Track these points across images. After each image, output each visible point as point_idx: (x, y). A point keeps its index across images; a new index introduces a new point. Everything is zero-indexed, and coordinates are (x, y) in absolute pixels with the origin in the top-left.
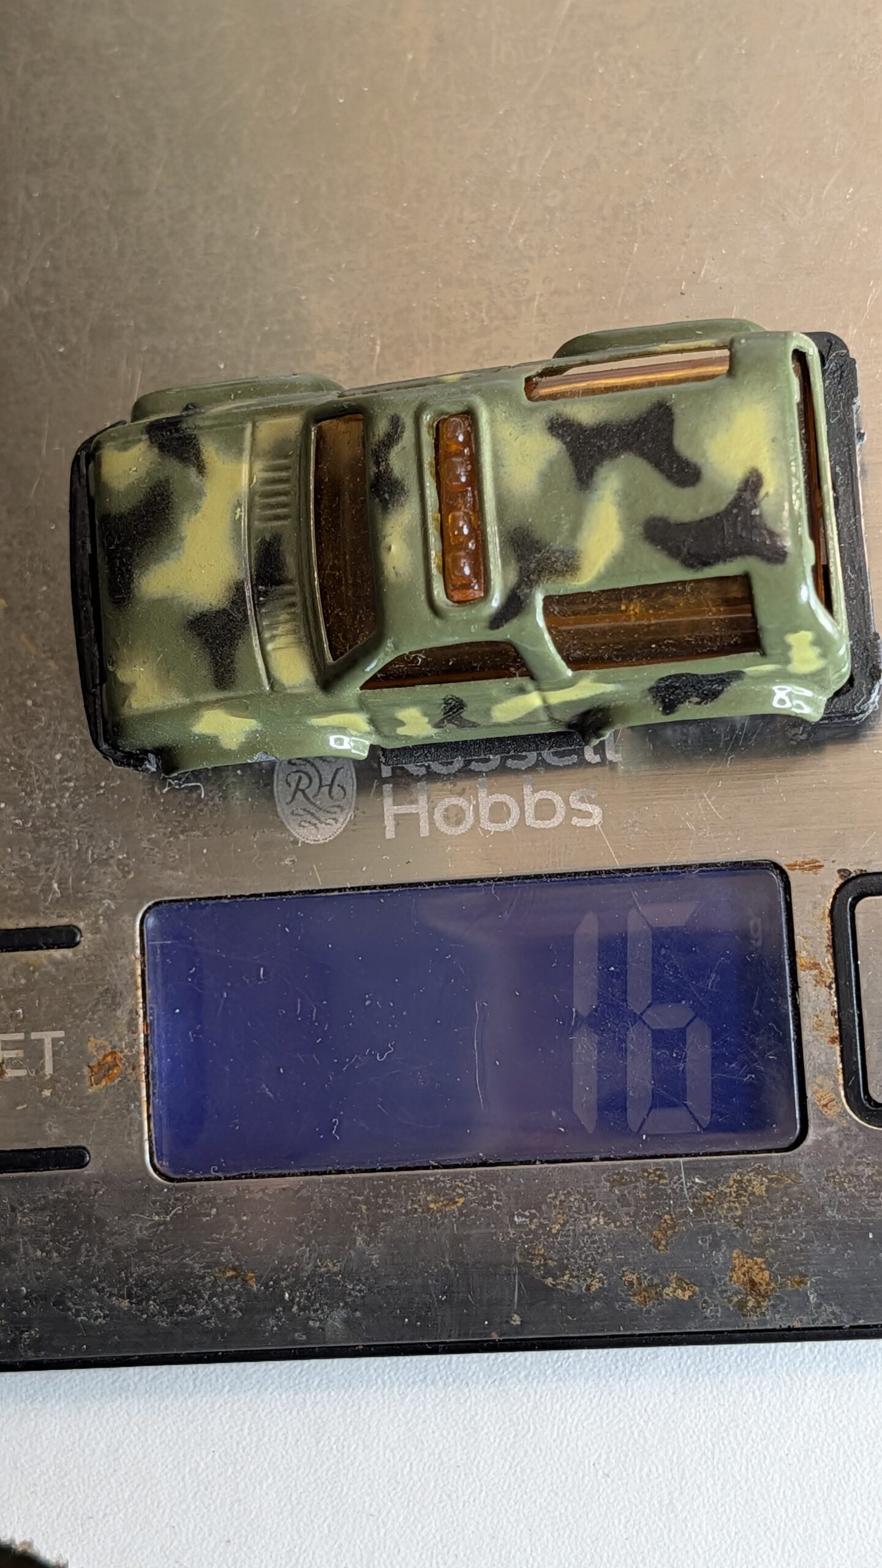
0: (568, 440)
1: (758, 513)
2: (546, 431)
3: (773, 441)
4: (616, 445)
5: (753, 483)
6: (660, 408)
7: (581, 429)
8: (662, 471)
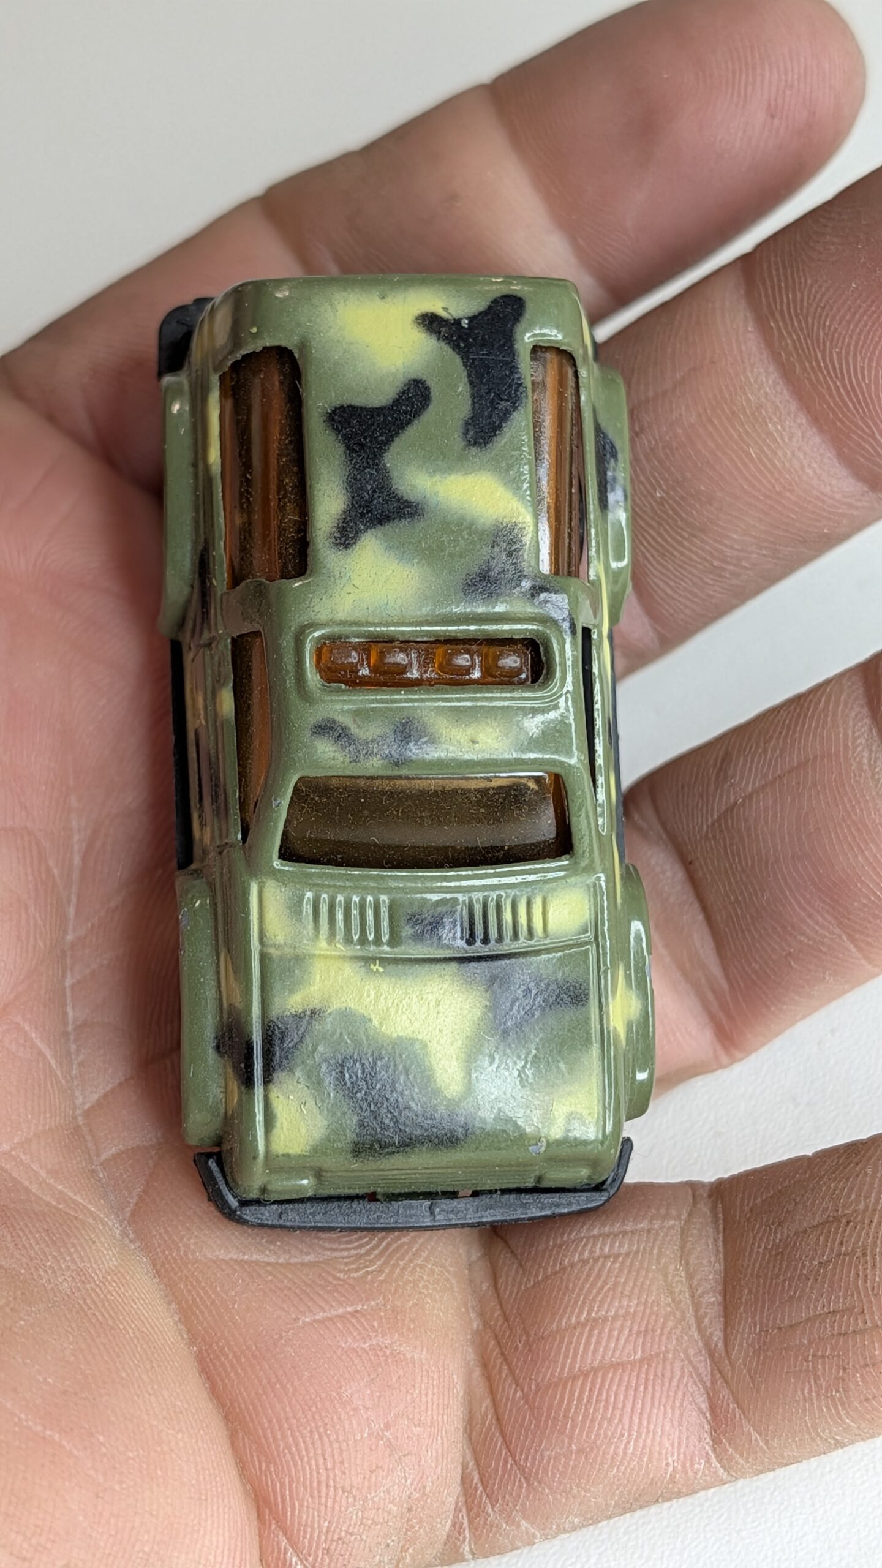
0: (362, 527)
1: (467, 322)
2: (349, 551)
3: (383, 298)
4: (374, 472)
5: (430, 322)
6: (333, 420)
7: (350, 511)
8: (409, 422)
